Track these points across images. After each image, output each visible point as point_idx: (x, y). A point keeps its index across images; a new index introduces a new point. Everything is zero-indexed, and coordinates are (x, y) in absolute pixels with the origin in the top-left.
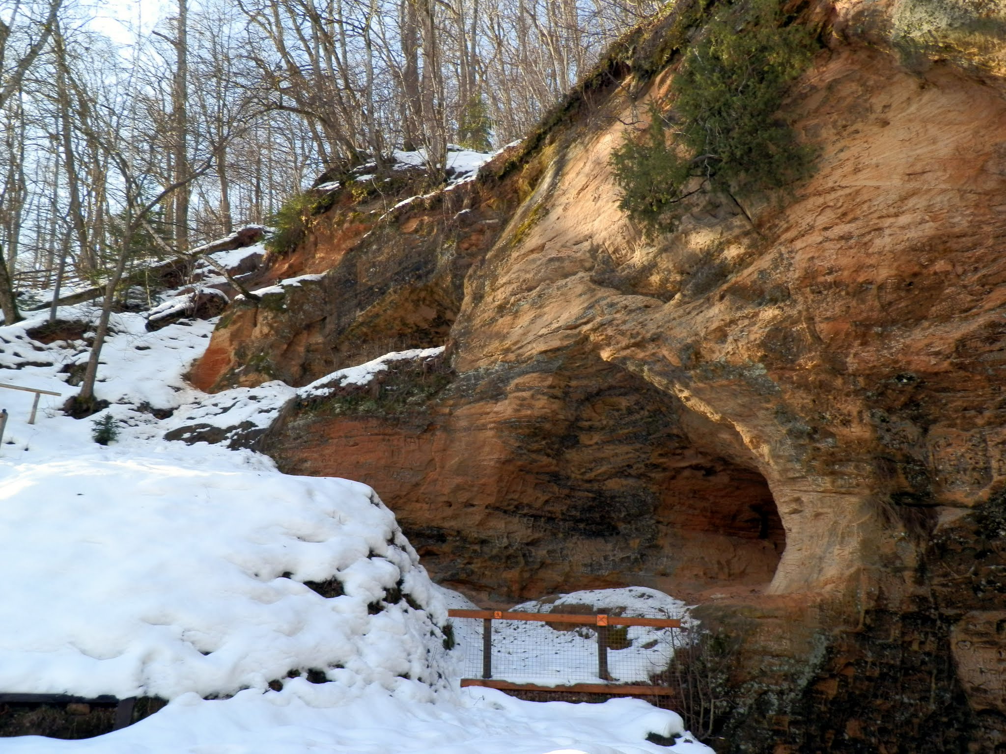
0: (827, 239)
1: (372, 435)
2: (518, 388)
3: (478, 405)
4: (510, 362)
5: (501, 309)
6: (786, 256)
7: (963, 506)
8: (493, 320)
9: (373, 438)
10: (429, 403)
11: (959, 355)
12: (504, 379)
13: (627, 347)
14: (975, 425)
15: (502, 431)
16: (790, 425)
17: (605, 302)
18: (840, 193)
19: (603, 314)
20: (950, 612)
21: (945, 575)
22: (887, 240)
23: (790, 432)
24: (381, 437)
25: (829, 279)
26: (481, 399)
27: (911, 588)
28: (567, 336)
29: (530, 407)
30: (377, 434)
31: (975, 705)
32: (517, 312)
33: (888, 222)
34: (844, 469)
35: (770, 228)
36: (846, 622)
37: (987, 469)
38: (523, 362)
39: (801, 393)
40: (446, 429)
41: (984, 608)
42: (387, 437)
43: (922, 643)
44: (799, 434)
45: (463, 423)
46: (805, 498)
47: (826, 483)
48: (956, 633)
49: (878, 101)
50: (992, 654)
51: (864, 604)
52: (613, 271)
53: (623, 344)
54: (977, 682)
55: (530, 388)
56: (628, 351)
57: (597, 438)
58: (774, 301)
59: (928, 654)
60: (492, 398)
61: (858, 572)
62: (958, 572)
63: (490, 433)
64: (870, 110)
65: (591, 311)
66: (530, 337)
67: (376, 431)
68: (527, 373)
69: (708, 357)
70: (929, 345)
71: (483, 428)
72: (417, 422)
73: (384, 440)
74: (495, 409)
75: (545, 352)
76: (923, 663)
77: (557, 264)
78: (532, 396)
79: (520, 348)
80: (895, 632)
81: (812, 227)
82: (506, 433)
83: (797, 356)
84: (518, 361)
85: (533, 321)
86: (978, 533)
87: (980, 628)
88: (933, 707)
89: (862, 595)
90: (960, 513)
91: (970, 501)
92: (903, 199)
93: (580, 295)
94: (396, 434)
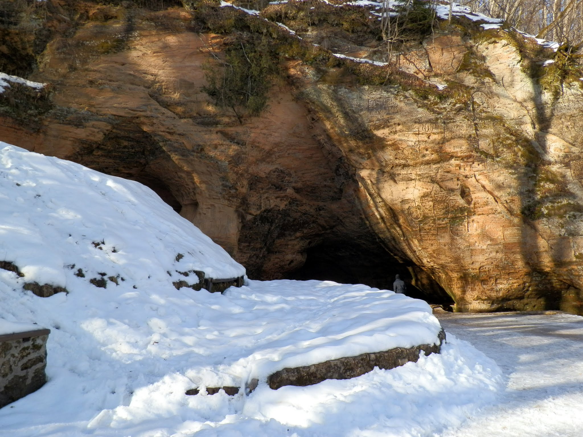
0: (261, 133)
1: (8, 127)
2: (93, 126)
3: (66, 126)
4: (92, 112)
5: (91, 82)
6: (249, 132)
7: (253, 215)
8: (84, 86)
9: (9, 129)
10: (39, 117)
12: (86, 119)
13: (164, 132)
14: (260, 193)
15: (75, 143)
16: (224, 182)
17: (154, 107)
18: (267, 120)
19: (151, 111)
22: (272, 139)
23: (223, 185)
24: (13, 129)
25: (257, 145)
26: (69, 124)
28: (129, 113)
29: (94, 136)
30: (11, 127)
32: (102, 89)
33: (273, 134)
34: (232, 199)
35: (244, 120)
37: (260, 206)
38: (100, 115)
39: (234, 175)
40: (45, 133)
42: (16, 130)
44: (226, 186)
45: (54, 133)
46: (216, 205)
47: (226, 202)
49: (281, 96)
52: (160, 95)
53: (162, 130)
55: (99, 128)
56: (163, 133)
57: (100, 153)
58: (238, 143)
60: (76, 125)
63: (69, 142)
64: (277, 97)
65: (144, 107)
66: (108, 105)
67: (10, 125)
68: (101, 121)
69: (207, 152)
71: (65, 138)
72: (33, 126)
73: (14, 132)
74: (75, 132)
75: (115, 115)
77: (132, 77)
78: (98, 132)
79: (100, 107)
81: (258, 127)
82: (77, 144)
83: (240, 164)
84: (97, 114)
85: (111, 98)
90: (251, 217)
91: (255, 214)
92: (279, 128)
93: (142, 98)
94: (20, 129)
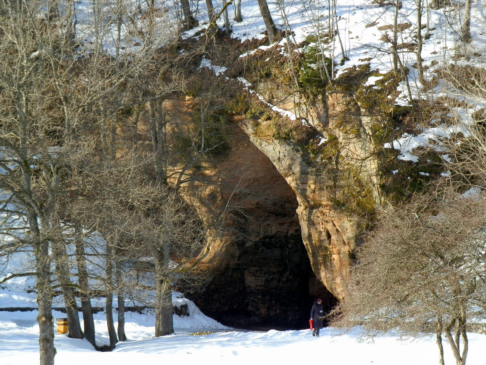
11: (257, 205)
20: (245, 267)
21: (245, 258)
27: (236, 262)
31: (248, 290)
36: (219, 271)
41: (254, 267)
43: (237, 275)
48: (246, 272)
50: (254, 278)
51: (224, 266)
54: (249, 285)
59: (238, 278)
61: (224, 258)
62: (249, 258)
70: (250, 202)
76: (236, 280)
80: (230, 273)
86: (255, 248)
87: (252, 271)
88: (237, 291)
89: (224, 264)
90: (251, 243)
